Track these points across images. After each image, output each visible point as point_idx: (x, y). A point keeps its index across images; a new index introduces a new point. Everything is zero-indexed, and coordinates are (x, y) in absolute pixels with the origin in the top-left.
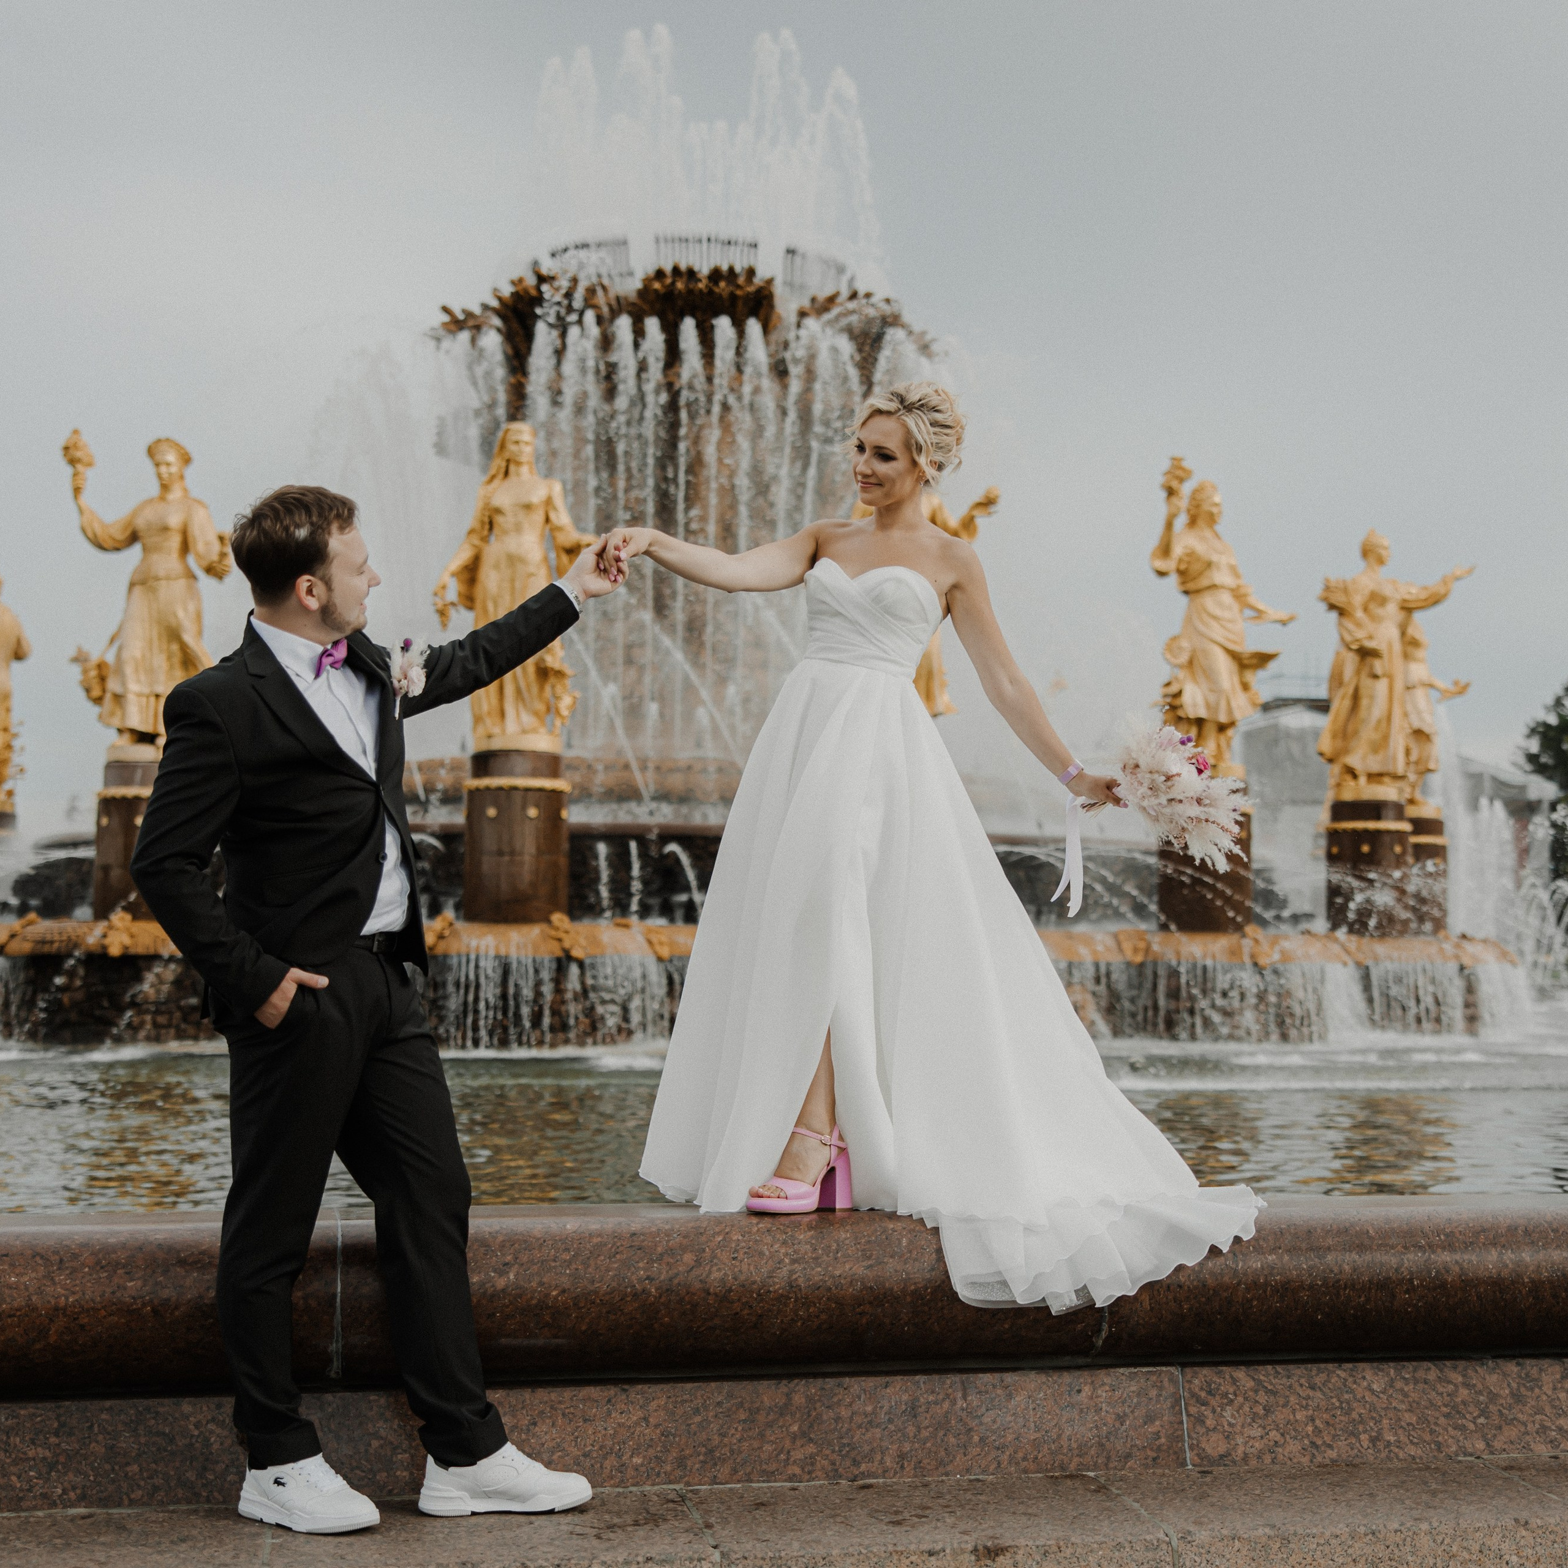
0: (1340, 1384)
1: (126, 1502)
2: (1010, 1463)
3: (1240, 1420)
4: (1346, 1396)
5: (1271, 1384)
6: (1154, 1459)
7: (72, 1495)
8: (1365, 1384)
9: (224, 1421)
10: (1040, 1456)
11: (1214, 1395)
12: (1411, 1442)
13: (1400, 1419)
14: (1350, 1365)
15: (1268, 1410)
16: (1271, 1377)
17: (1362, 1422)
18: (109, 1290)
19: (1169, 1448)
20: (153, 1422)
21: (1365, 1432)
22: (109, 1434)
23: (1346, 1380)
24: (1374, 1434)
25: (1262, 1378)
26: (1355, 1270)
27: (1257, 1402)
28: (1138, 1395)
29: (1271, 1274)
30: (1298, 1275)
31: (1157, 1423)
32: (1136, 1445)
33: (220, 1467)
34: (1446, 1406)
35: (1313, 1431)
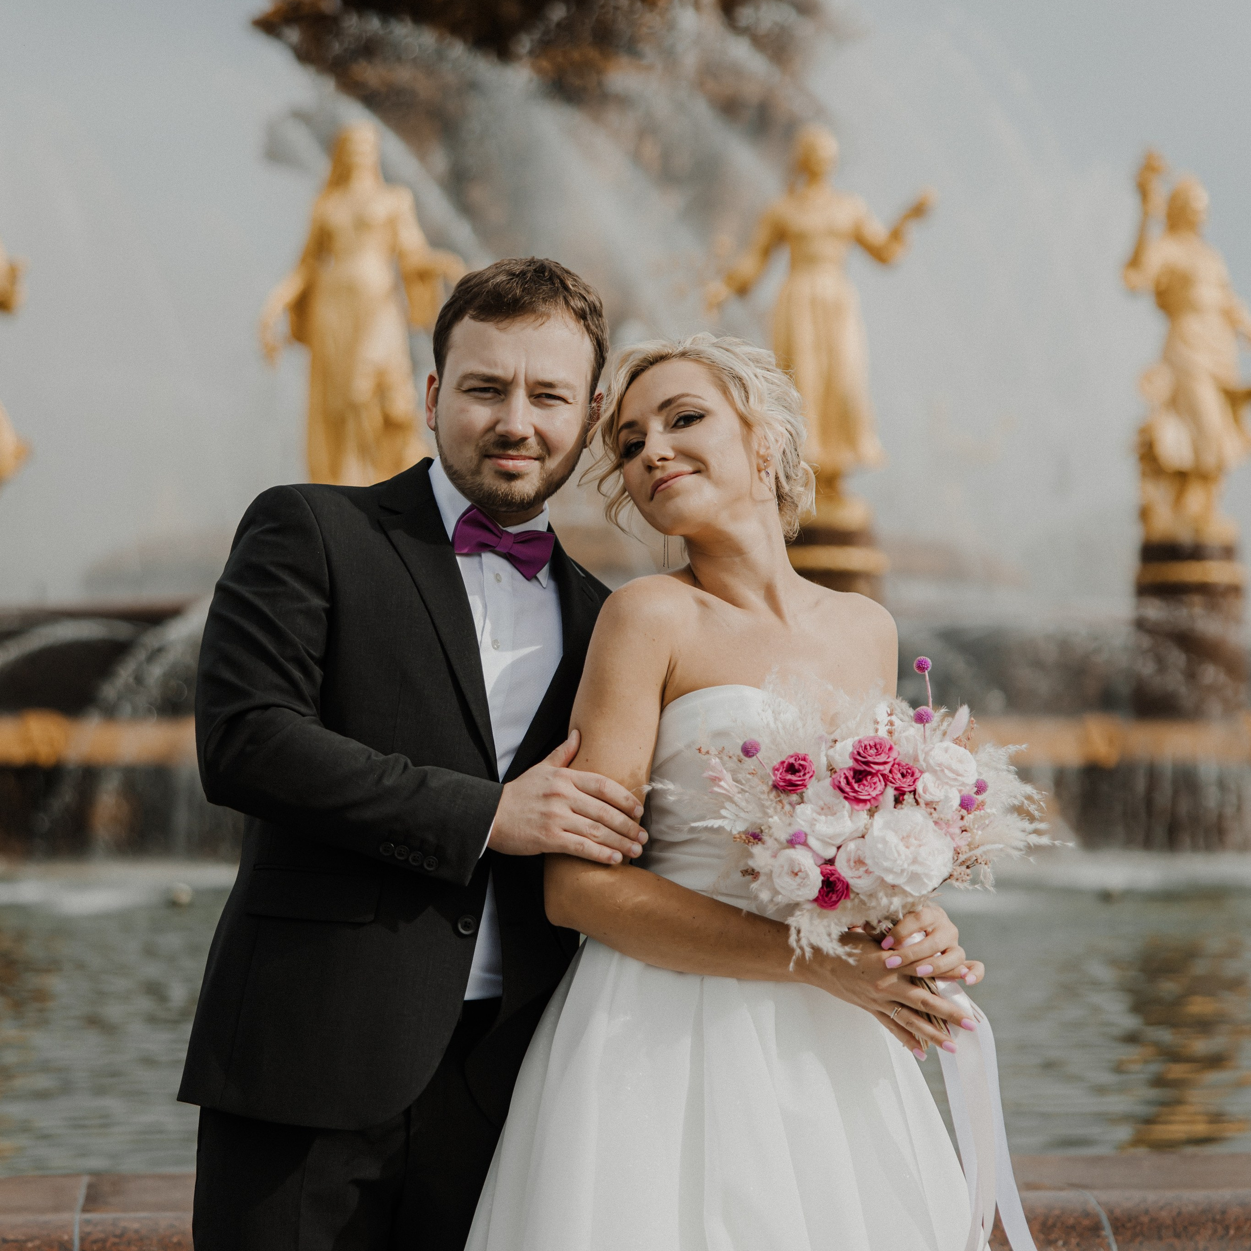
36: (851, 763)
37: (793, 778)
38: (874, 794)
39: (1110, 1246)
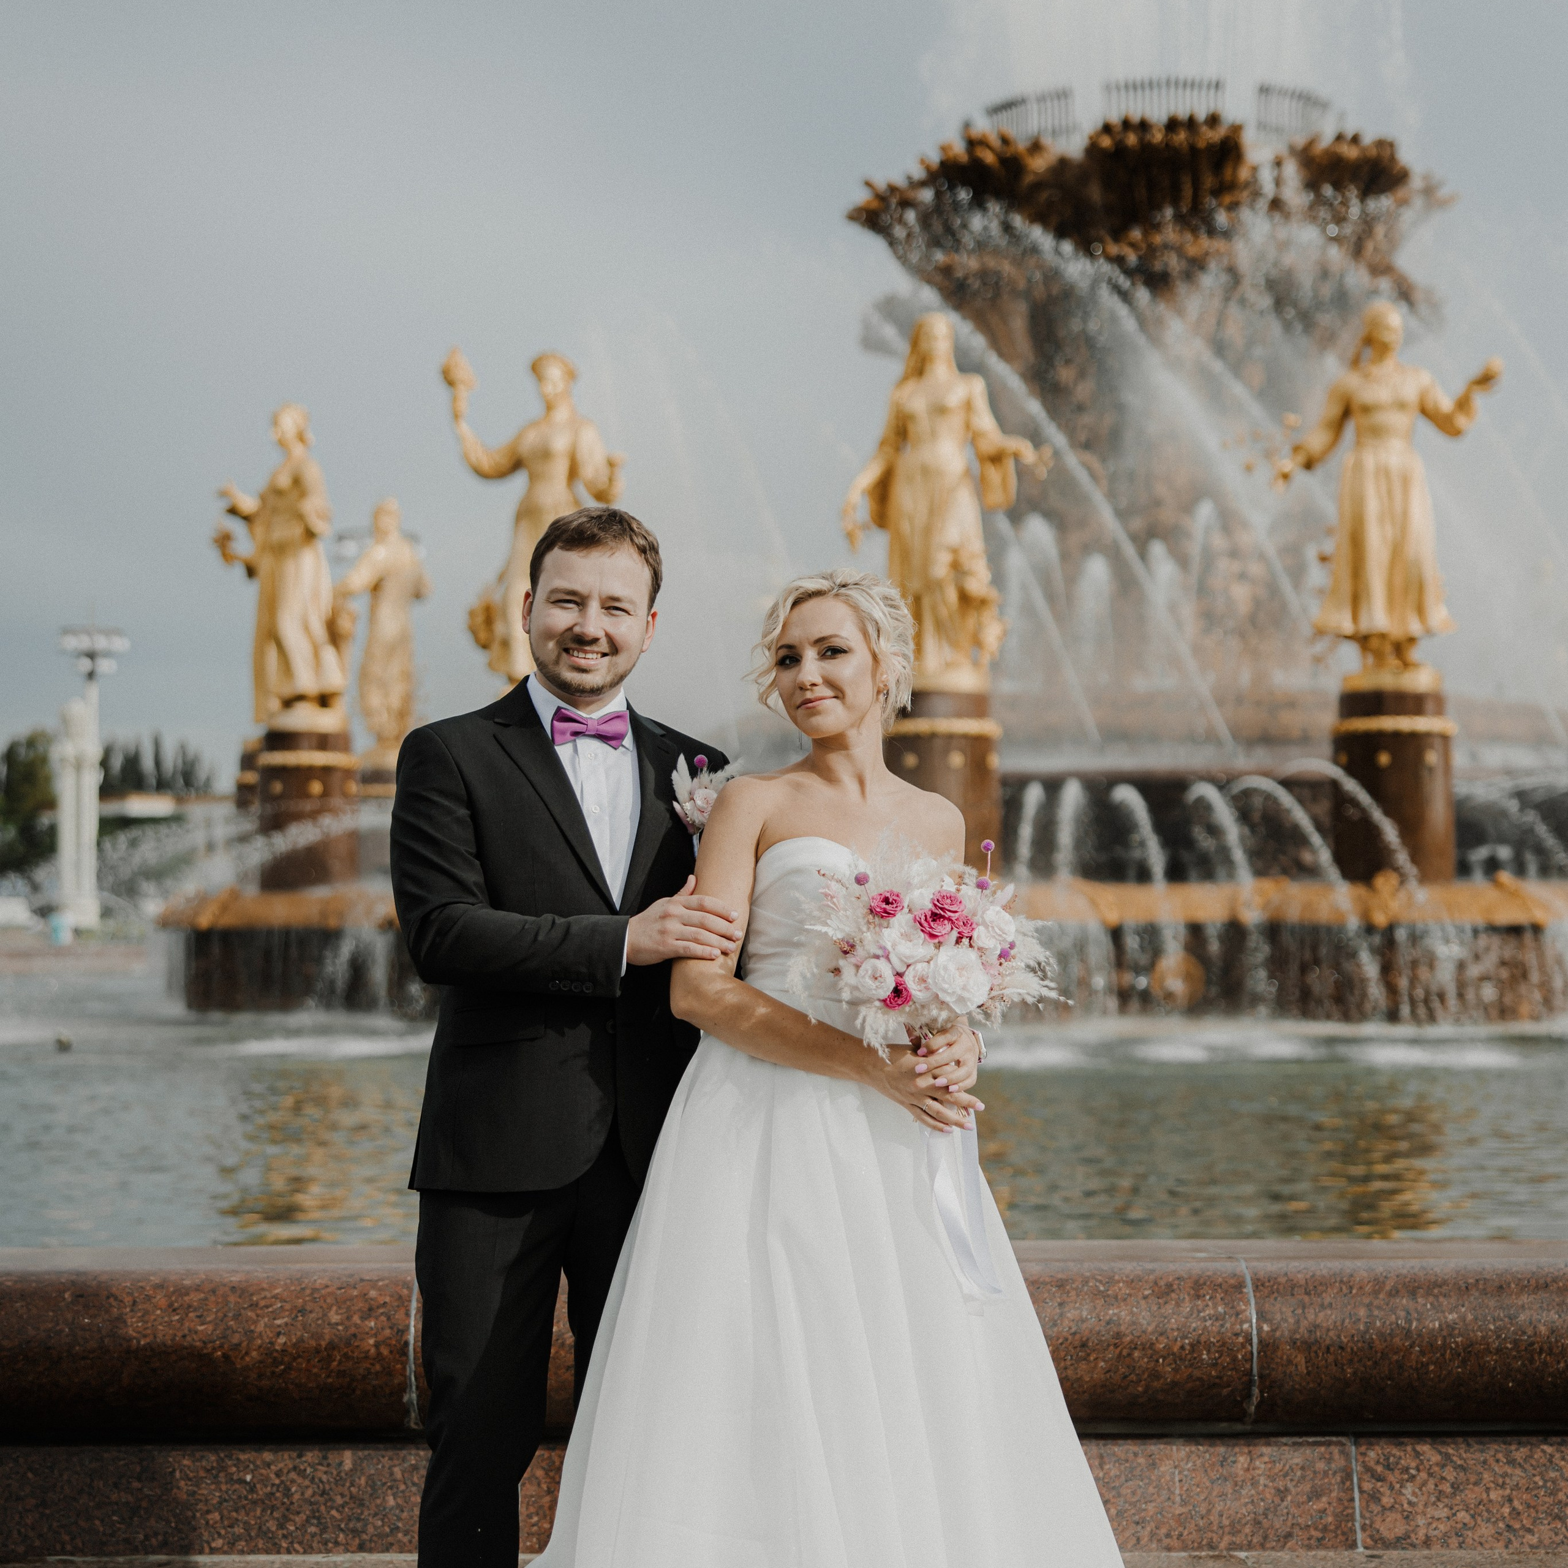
0: (1543, 1460)
1: (207, 1550)
2: (1151, 1540)
3: (1422, 1499)
4: (1552, 1474)
5: (1461, 1458)
6: (1319, 1540)
7: (154, 1541)
9: (305, 1470)
10: (1186, 1533)
11: (1392, 1470)
14: (1559, 1439)
15: (1456, 1487)
16: (1462, 1451)
18: (180, 1334)
19: (1337, 1528)
20: (234, 1469)
22: (190, 1480)
23: (1552, 1456)
25: (1451, 1451)
26: (1553, 1332)
27: (1443, 1478)
28: (1303, 1468)
29: (1451, 1335)
30: (1483, 1337)
31: (1324, 1499)
32: (1298, 1524)
33: (298, 1519)
35: (1510, 1514)
36: (931, 906)
37: (888, 907)
39: (1249, 1301)
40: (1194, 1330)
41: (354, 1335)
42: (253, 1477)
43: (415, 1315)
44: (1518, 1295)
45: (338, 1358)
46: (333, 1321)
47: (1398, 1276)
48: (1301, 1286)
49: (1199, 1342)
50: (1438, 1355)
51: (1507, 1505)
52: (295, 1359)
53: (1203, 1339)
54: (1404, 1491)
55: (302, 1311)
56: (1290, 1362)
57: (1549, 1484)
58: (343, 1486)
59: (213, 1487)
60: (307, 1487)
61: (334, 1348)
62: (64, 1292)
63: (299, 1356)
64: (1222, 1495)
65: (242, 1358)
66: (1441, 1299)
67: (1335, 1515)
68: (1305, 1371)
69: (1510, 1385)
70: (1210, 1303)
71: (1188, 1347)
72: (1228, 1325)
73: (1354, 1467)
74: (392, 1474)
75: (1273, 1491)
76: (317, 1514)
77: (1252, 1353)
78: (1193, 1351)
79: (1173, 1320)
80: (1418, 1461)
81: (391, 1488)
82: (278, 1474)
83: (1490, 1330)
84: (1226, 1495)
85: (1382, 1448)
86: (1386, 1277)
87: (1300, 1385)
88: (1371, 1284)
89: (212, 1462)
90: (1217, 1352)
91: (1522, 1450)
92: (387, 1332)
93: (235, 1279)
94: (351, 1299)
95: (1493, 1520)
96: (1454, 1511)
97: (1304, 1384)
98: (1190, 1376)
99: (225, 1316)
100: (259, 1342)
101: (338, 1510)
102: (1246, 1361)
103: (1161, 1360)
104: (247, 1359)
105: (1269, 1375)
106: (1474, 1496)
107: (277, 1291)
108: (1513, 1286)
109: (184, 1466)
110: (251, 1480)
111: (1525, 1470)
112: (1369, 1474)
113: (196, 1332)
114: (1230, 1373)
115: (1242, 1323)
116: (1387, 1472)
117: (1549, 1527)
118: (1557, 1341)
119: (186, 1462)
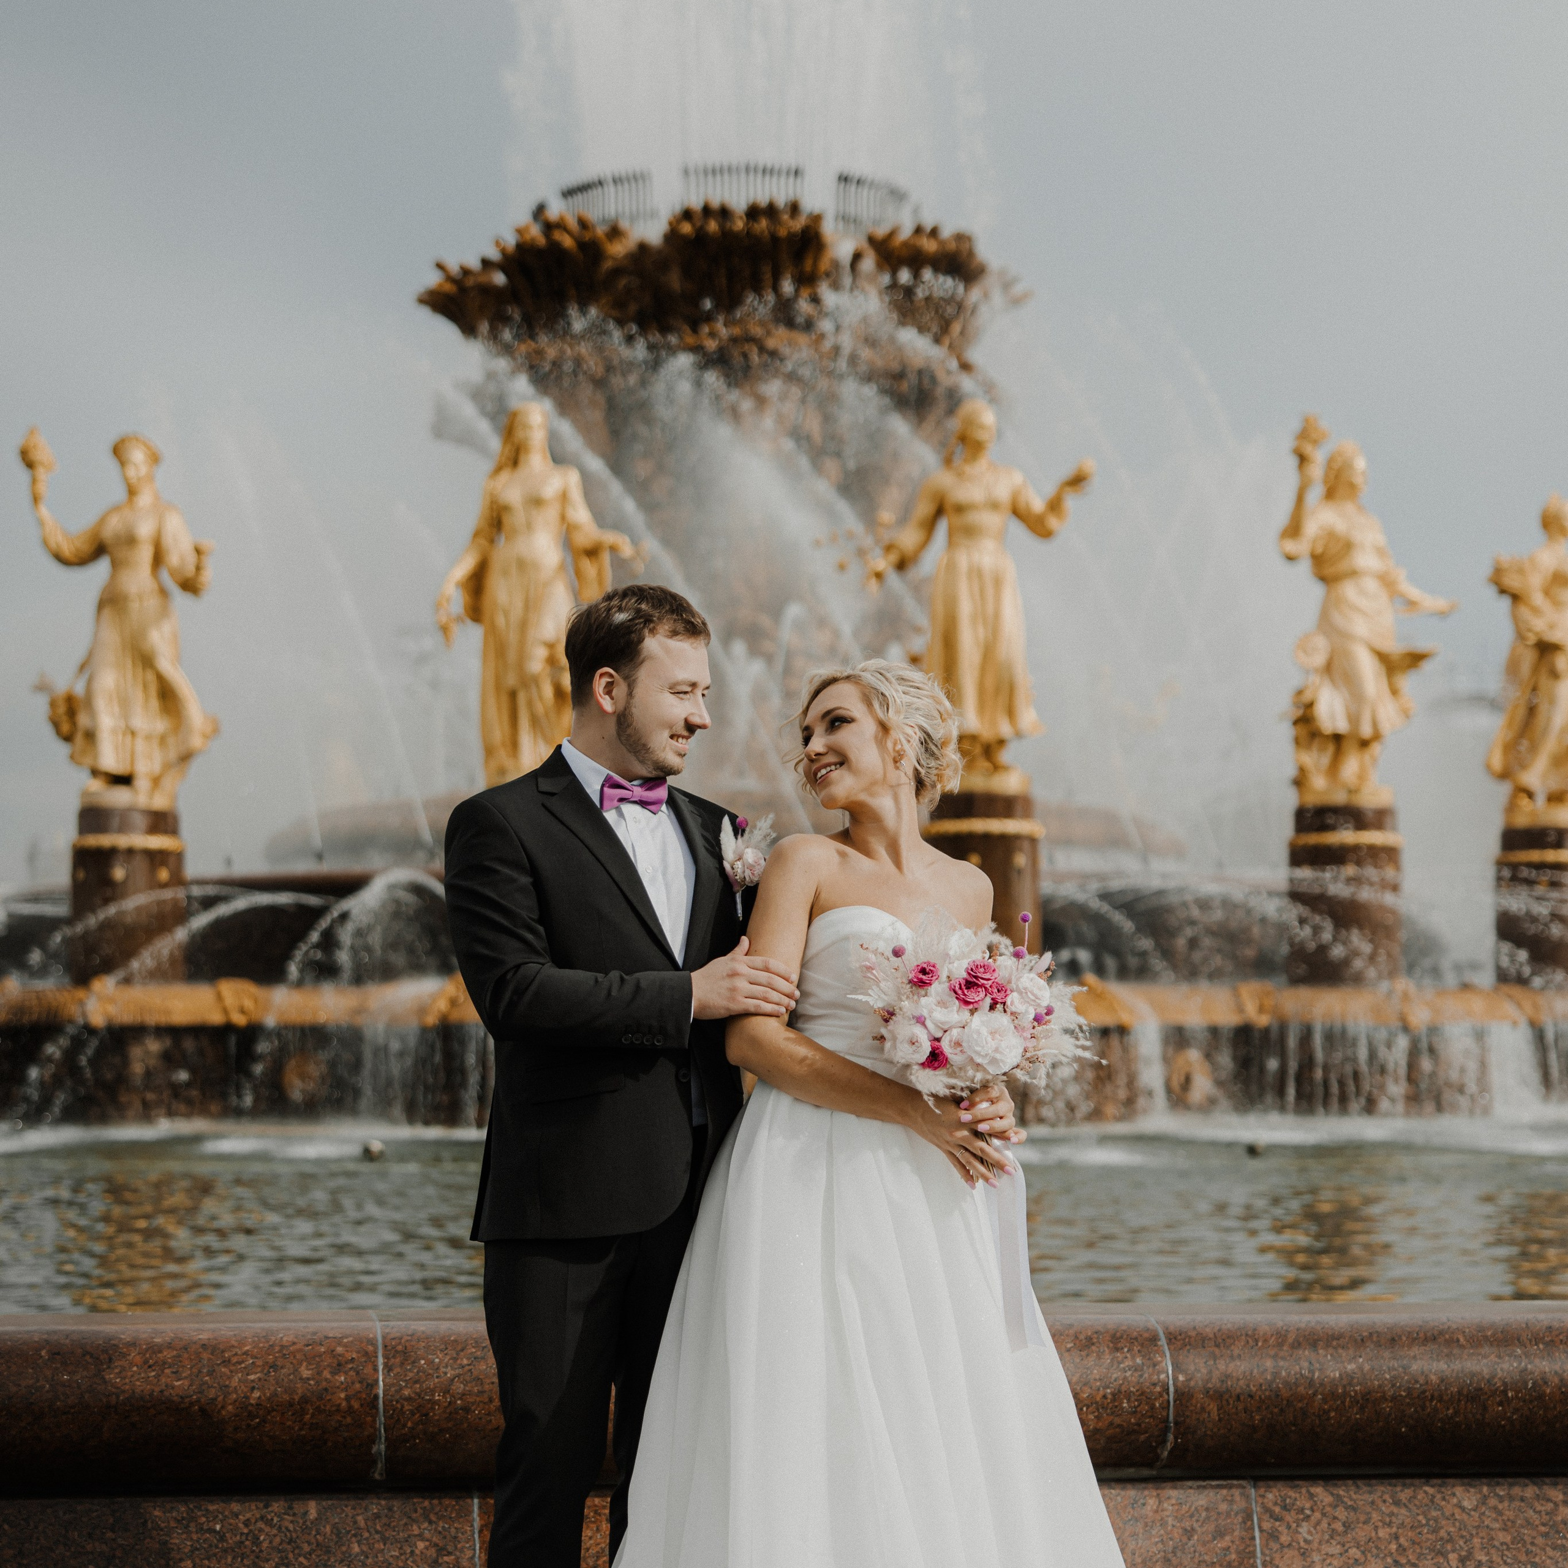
0: (1426, 1501)
3: (1317, 1537)
4: (1434, 1514)
5: (1351, 1499)
8: (1455, 1501)
9: (272, 1519)
11: (1289, 1510)
12: (1505, 1563)
13: (1492, 1539)
14: (1439, 1481)
15: (1347, 1526)
16: (1352, 1493)
17: (1450, 1540)
18: (157, 1389)
19: (1240, 1565)
20: (204, 1519)
21: (1453, 1551)
22: (162, 1530)
23: (1433, 1497)
24: (1464, 1553)
25: (1341, 1493)
26: (1442, 1380)
27: (1335, 1518)
28: (1207, 1509)
30: (1380, 1386)
31: (1228, 1538)
32: (1205, 1561)
34: (1544, 1525)
35: (1397, 1550)
36: (965, 975)
37: (924, 978)
38: (977, 999)
39: (1164, 1353)
40: (1115, 1380)
41: (326, 1390)
42: (222, 1526)
43: (383, 1369)
44: (1410, 1347)
45: (311, 1411)
46: (305, 1376)
47: (1298, 1330)
48: (1210, 1339)
49: (1120, 1392)
50: (1339, 1402)
51: (1394, 1542)
52: (269, 1413)
53: (1123, 1389)
54: (1300, 1530)
55: (274, 1366)
56: (1203, 1409)
57: (1431, 1523)
58: (309, 1534)
59: (184, 1536)
60: (275, 1536)
61: (306, 1403)
62: (40, 1350)
63: (274, 1410)
64: (1134, 1535)
65: (219, 1412)
66: (1340, 1351)
67: (1238, 1553)
68: (1217, 1418)
69: (1403, 1430)
70: (1128, 1355)
71: (1110, 1396)
72: (1146, 1375)
73: (1254, 1509)
74: (355, 1522)
75: (1180, 1531)
76: (286, 1561)
77: (1168, 1402)
78: (1114, 1400)
79: (1095, 1371)
80: (1312, 1502)
81: (355, 1535)
82: (247, 1523)
83: (1386, 1379)
84: (1138, 1535)
85: (1279, 1491)
86: (1287, 1331)
87: (1212, 1430)
88: (1273, 1338)
89: (182, 1513)
90: (1136, 1400)
91: (1406, 1491)
92: (358, 1386)
93: (204, 1336)
94: (320, 1356)
95: (1382, 1555)
96: (1346, 1548)
97: (1215, 1430)
98: (1111, 1424)
99: (200, 1372)
100: (235, 1396)
101: (306, 1558)
102: (1163, 1408)
103: (1085, 1409)
104: (224, 1413)
105: (1184, 1421)
106: (1364, 1534)
107: (246, 1348)
108: (1404, 1338)
109: (156, 1516)
110: (221, 1529)
111: (1410, 1510)
112: (1268, 1515)
113: (173, 1388)
114: (1147, 1420)
115: (1159, 1373)
116: (1284, 1513)
117: (1433, 1562)
118: (1446, 1389)
119: (157, 1513)
